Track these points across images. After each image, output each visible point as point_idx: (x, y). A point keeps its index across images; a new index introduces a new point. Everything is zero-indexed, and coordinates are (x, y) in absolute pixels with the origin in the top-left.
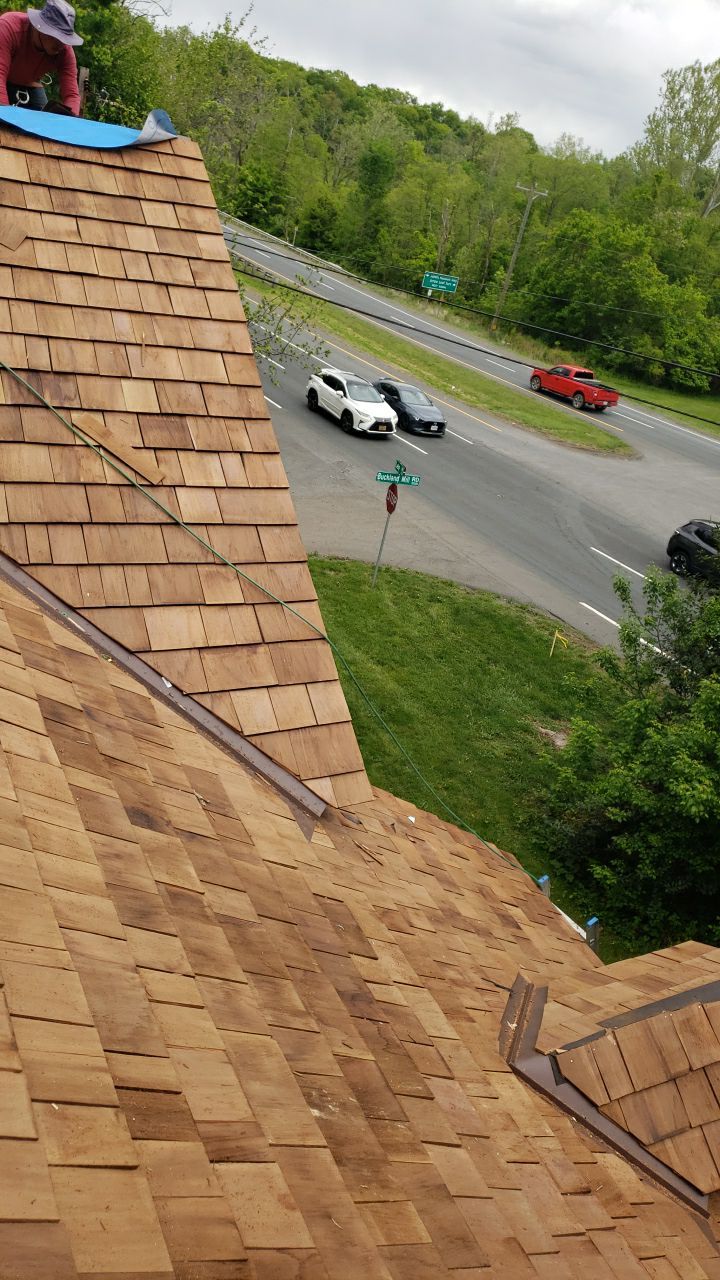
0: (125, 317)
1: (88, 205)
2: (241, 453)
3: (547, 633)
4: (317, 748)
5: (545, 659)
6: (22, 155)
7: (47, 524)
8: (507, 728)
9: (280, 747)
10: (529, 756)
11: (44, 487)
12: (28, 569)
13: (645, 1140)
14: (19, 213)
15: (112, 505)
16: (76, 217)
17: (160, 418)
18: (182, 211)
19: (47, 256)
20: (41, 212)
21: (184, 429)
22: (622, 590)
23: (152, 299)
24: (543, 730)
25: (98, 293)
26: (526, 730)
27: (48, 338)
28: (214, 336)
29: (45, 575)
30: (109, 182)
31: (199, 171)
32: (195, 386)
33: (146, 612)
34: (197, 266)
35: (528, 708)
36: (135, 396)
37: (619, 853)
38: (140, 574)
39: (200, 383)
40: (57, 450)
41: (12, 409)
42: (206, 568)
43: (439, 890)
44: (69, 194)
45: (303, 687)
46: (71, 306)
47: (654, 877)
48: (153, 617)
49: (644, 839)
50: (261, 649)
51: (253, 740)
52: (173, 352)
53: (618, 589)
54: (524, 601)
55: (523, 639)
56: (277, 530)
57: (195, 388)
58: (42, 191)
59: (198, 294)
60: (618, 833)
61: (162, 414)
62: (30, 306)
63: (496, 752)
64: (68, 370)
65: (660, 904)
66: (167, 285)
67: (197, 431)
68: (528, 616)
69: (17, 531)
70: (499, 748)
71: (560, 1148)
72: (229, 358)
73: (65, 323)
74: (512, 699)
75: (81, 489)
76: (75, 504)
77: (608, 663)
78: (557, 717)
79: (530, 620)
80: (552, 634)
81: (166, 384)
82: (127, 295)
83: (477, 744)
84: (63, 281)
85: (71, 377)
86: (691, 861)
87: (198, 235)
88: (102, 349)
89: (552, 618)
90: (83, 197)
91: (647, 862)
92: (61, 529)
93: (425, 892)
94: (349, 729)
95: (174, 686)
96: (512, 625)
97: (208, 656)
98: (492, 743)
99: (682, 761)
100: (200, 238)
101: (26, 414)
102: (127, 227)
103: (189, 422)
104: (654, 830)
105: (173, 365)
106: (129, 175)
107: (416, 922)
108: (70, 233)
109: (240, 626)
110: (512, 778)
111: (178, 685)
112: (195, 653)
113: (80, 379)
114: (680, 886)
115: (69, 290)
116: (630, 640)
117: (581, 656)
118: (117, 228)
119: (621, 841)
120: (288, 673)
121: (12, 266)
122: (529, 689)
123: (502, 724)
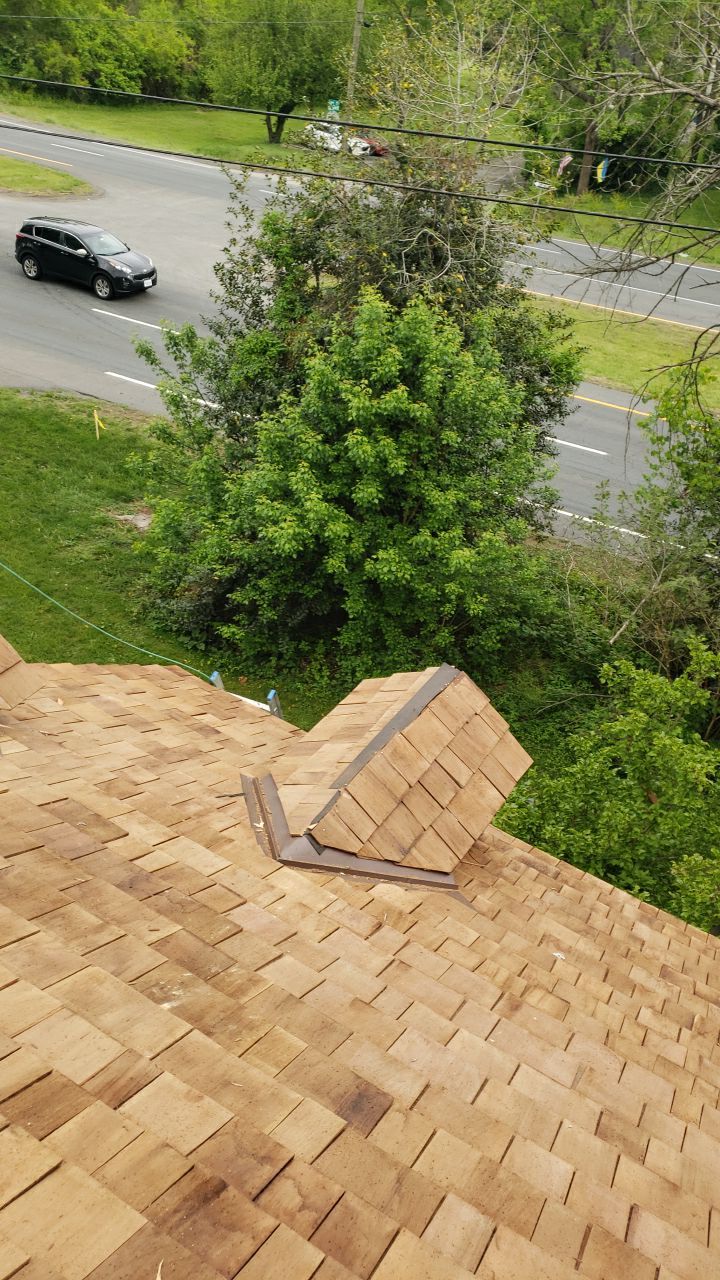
3: (84, 416)
5: (94, 443)
8: (86, 529)
10: (118, 548)
13: (396, 858)
22: (147, 353)
24: (121, 517)
26: (105, 523)
35: (97, 500)
37: (238, 608)
43: (139, 737)
47: (276, 618)
49: (255, 587)
53: (142, 353)
54: (47, 388)
55: (63, 430)
60: (231, 591)
63: (84, 556)
65: (287, 639)
68: (58, 403)
70: (85, 550)
71: (346, 904)
74: (77, 496)
77: (165, 435)
78: (129, 500)
79: (62, 407)
80: (91, 415)
83: (63, 554)
86: (301, 591)
89: (85, 397)
91: (265, 606)
93: (127, 746)
96: (46, 418)
98: (76, 548)
104: (262, 575)
107: (139, 778)
110: (110, 575)
114: (300, 616)
116: (176, 403)
117: (128, 430)
119: (236, 596)
122: (90, 480)
123: (77, 525)
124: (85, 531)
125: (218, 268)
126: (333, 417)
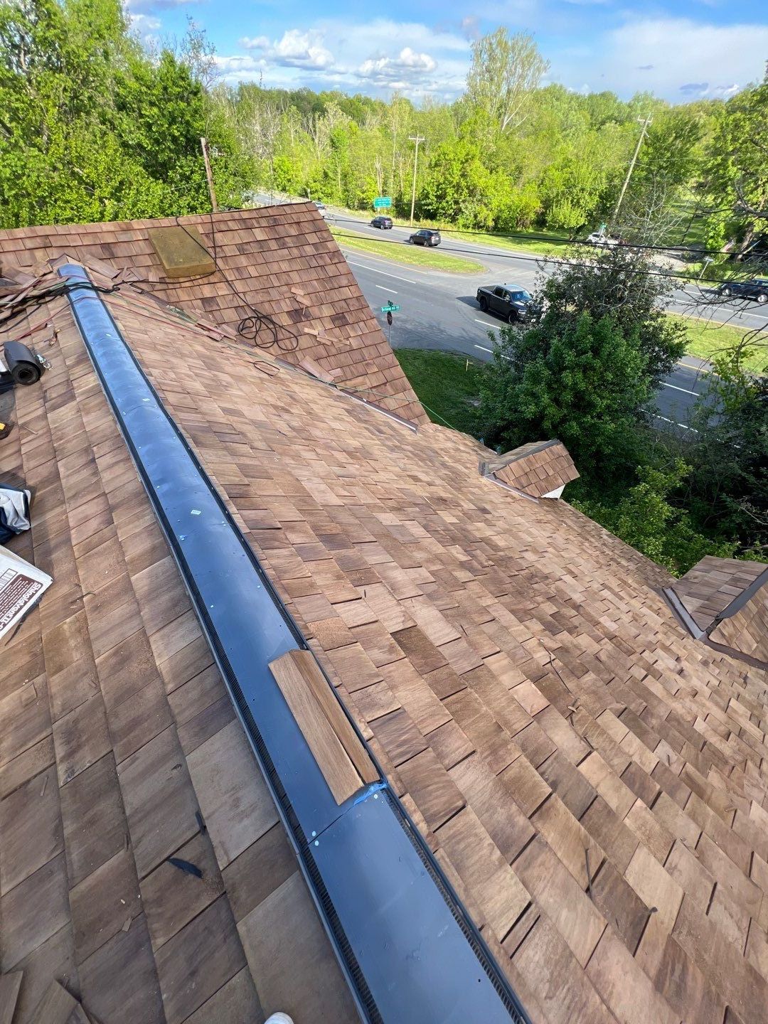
1: (289, 242)
3: (463, 362)
4: (411, 410)
5: (464, 373)
14: (270, 253)
16: (287, 248)
19: (285, 267)
20: (276, 250)
21: (345, 317)
23: (321, 273)
24: (469, 401)
26: (462, 403)
28: (344, 280)
34: (331, 255)
35: (462, 394)
36: (327, 310)
37: (503, 439)
38: (347, 369)
39: (345, 300)
41: (294, 324)
42: (366, 362)
45: (403, 393)
50: (387, 384)
51: (394, 412)
52: (333, 291)
54: (452, 350)
55: (454, 366)
56: (382, 345)
57: (343, 302)
58: (273, 241)
61: (337, 314)
62: (286, 286)
66: (323, 266)
67: (349, 317)
68: (455, 356)
70: (453, 412)
72: (351, 287)
74: (455, 392)
75: (323, 346)
76: (322, 352)
77: (489, 368)
78: (473, 395)
79: (455, 358)
80: (465, 362)
81: (335, 303)
82: (313, 274)
84: (292, 275)
88: (312, 295)
89: (465, 355)
90: (287, 239)
92: (322, 360)
94: (419, 402)
96: (449, 362)
97: (374, 390)
99: (522, 398)
100: (328, 243)
101: (299, 325)
102: (305, 247)
103: (346, 314)
104: (516, 426)
105: (334, 295)
106: (297, 224)
107: (451, 451)
109: (380, 378)
111: (368, 400)
112: (370, 390)
116: (498, 356)
117: (479, 367)
118: (301, 248)
119: (504, 435)
120: (397, 389)
122: (460, 386)
123: (452, 403)
124: (455, 405)
126: (558, 364)
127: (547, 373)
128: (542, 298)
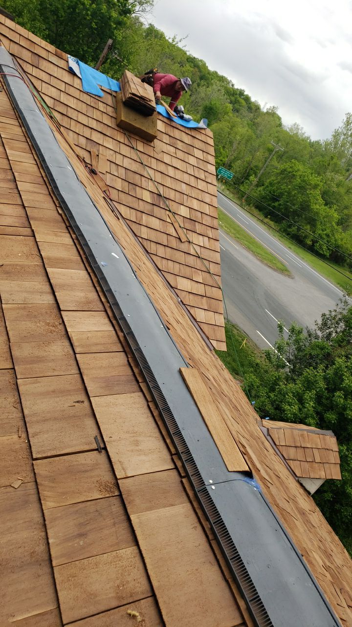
0: (185, 185)
1: (180, 145)
2: (209, 238)
3: (241, 339)
4: (214, 331)
5: (238, 350)
6: (164, 123)
7: (156, 243)
9: (205, 328)
11: (157, 232)
12: (151, 255)
14: (161, 142)
15: (174, 243)
16: (176, 148)
17: (189, 220)
18: (205, 154)
19: (167, 159)
20: (167, 144)
21: (195, 225)
22: (280, 328)
23: (193, 181)
25: (179, 175)
27: (163, 185)
28: (207, 198)
29: (154, 258)
30: (187, 139)
31: (211, 142)
32: (200, 213)
33: (177, 277)
34: (207, 174)
36: (183, 211)
38: (177, 265)
39: (202, 213)
40: (161, 221)
41: (151, 205)
42: (195, 269)
44: (175, 139)
45: (213, 313)
46: (171, 177)
48: (179, 279)
50: (205, 298)
51: (199, 323)
52: (196, 200)
54: (235, 323)
55: (231, 339)
56: (214, 264)
57: (200, 214)
58: (167, 136)
59: (205, 183)
61: (190, 219)
62: (160, 173)
64: (168, 197)
66: (197, 178)
67: (198, 228)
68: (235, 330)
69: (149, 242)
72: (210, 206)
73: (168, 182)
75: (166, 235)
76: (163, 239)
77: (268, 355)
78: (237, 374)
79: (235, 332)
80: (243, 340)
81: (193, 210)
82: (186, 178)
84: (170, 168)
85: (168, 200)
87: (208, 164)
88: (177, 193)
89: (245, 334)
90: (179, 142)
92: (160, 245)
94: (223, 330)
95: (181, 301)
97: (191, 295)
100: (209, 165)
101: (155, 207)
102: (189, 156)
103: (197, 224)
105: (195, 204)
106: (192, 138)
108: (173, 153)
109: (200, 289)
111: (182, 300)
112: (188, 293)
113: (170, 201)
115: (171, 172)
116: (279, 348)
117: (252, 352)
118: (186, 154)
120: (210, 308)
121: (157, 159)
125: (324, 315)
126: (335, 384)
127: (322, 384)
128: (340, 319)
